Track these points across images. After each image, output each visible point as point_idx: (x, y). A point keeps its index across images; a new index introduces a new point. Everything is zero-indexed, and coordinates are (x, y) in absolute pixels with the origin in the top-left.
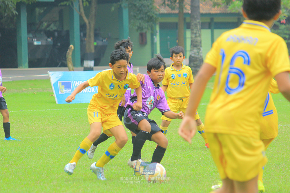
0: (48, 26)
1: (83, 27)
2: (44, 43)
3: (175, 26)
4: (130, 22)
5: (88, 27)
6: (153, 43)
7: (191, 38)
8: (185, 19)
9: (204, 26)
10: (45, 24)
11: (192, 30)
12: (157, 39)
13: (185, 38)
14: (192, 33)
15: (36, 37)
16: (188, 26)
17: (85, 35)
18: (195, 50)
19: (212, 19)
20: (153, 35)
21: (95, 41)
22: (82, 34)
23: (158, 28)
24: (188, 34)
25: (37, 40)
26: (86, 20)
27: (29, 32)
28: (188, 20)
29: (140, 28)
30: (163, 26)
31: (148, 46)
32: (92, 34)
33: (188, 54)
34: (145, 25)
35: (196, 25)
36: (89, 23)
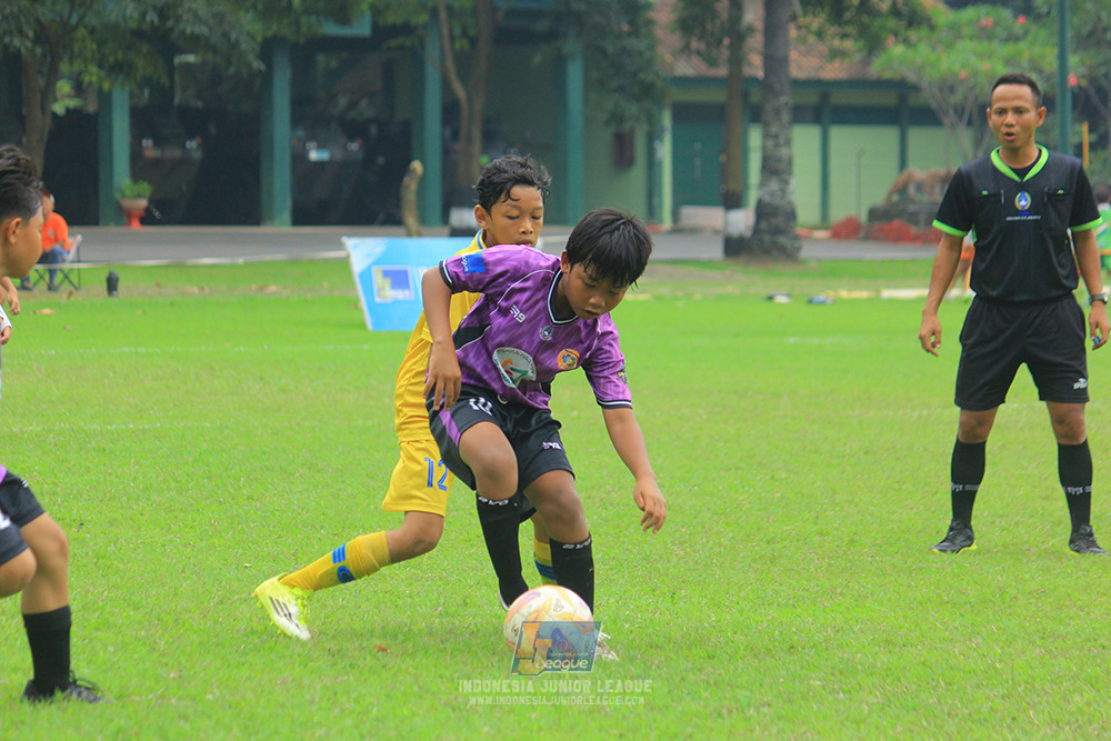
0: (352, 105)
1: (451, 111)
2: (339, 156)
3: (717, 114)
4: (586, 101)
5: (465, 112)
6: (652, 164)
7: (764, 148)
8: (745, 95)
9: (800, 115)
10: (343, 101)
11: (766, 125)
12: (665, 151)
13: (745, 150)
14: (766, 135)
15: (312, 137)
16: (756, 115)
17: (455, 135)
18: (774, 185)
19: (825, 97)
20: (652, 138)
21: (485, 151)
22: (448, 133)
23: (667, 120)
24: (755, 138)
25: (320, 147)
26: (461, 92)
27: (296, 121)
28: (755, 97)
29: (617, 117)
30: (683, 114)
31: (638, 172)
32: (477, 133)
33: (753, 196)
34: (632, 109)
35: (777, 112)
36: (470, 100)
